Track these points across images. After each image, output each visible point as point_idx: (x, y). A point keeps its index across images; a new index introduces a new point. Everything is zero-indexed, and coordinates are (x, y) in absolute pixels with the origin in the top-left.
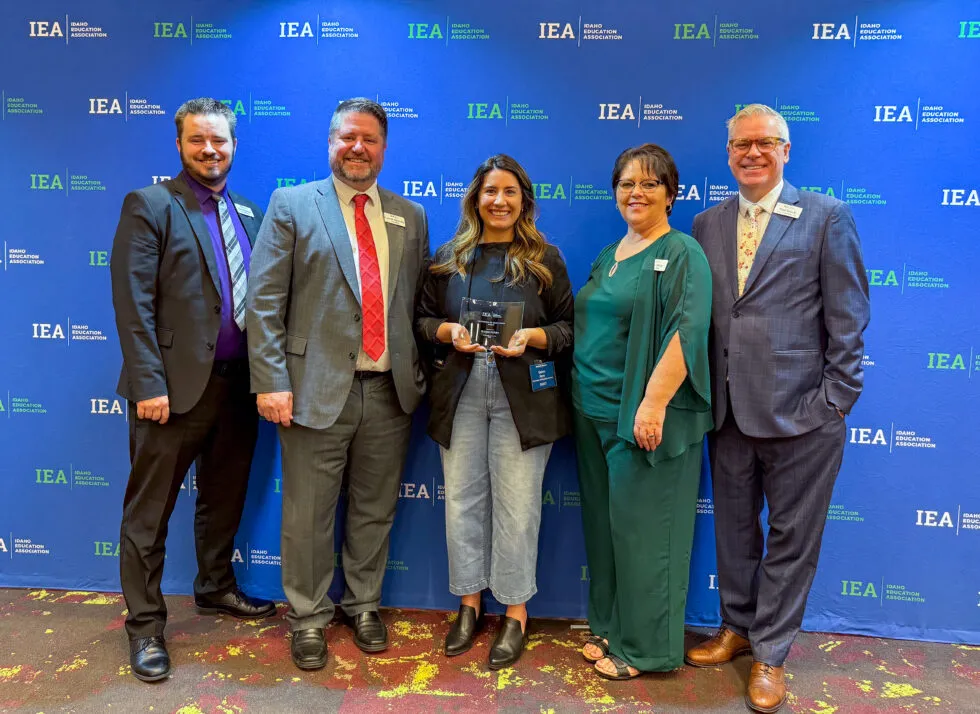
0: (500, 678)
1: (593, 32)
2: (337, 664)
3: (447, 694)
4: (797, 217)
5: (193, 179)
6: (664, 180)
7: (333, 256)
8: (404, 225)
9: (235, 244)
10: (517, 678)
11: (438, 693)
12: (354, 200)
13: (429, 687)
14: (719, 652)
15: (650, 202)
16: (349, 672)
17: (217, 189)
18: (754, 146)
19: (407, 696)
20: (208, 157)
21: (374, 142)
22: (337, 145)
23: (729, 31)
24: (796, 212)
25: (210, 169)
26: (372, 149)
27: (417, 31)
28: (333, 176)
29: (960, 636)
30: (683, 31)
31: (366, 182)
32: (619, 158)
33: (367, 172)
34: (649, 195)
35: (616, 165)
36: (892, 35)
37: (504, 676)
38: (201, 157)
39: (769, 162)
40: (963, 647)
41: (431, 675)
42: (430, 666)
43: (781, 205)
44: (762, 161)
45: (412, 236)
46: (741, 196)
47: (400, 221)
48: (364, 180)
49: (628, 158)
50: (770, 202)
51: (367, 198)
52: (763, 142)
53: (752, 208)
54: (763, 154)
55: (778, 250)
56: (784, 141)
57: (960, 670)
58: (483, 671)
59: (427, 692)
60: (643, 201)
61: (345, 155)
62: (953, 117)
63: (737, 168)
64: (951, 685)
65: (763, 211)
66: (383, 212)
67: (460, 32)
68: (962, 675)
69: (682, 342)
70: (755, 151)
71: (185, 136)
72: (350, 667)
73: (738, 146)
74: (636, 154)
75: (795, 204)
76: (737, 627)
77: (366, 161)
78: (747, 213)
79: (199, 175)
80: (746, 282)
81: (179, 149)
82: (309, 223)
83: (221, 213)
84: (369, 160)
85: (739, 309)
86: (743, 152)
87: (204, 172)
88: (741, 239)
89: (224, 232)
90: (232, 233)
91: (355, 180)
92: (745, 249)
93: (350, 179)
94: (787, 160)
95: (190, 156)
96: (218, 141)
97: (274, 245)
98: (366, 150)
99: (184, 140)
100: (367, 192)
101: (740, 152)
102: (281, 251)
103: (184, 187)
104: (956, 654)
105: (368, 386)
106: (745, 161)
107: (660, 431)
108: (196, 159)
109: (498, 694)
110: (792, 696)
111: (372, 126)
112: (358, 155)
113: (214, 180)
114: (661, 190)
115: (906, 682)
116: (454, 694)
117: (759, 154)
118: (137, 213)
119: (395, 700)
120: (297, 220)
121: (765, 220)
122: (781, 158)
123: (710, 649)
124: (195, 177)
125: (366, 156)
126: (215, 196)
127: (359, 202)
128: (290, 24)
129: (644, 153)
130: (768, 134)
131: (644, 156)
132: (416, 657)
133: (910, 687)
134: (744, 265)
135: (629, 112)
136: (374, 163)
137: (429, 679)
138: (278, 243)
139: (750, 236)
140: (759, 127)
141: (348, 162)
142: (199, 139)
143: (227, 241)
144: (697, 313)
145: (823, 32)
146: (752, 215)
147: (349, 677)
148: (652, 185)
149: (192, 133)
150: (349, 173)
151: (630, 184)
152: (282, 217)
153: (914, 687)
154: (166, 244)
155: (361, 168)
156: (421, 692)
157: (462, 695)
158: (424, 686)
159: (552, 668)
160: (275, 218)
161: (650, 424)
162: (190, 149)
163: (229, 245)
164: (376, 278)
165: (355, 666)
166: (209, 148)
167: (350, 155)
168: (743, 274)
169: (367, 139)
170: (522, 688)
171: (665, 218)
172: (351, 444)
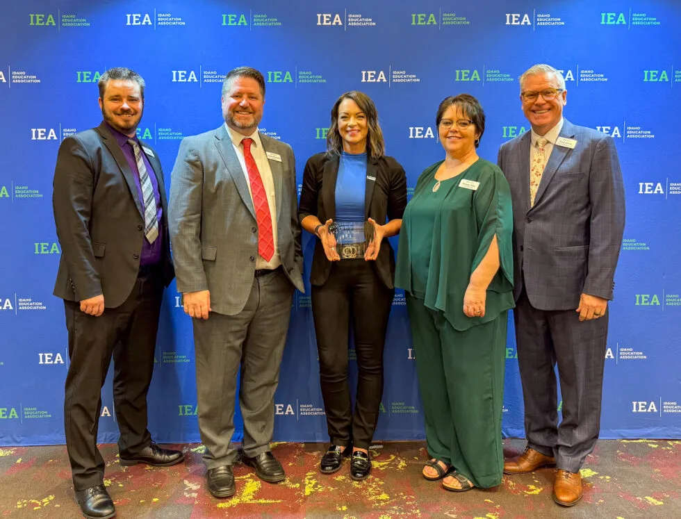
0: (307, 487)
1: (355, 20)
2: (185, 486)
3: (268, 501)
4: (573, 147)
5: (114, 129)
6: (474, 120)
7: (233, 185)
8: (280, 160)
9: (147, 178)
10: (319, 486)
11: (262, 501)
12: (242, 142)
13: (255, 498)
14: (525, 465)
15: (463, 136)
16: (195, 491)
17: (132, 136)
18: (540, 96)
19: (239, 505)
20: (124, 111)
21: (256, 98)
22: (227, 102)
23: (450, 19)
24: (572, 144)
25: (126, 121)
26: (256, 103)
27: (229, 20)
28: (225, 124)
29: (623, 434)
30: (418, 19)
31: (252, 129)
32: (442, 104)
33: (251, 122)
34: (463, 131)
35: (440, 109)
36: (558, 22)
37: (309, 485)
38: (119, 112)
39: (552, 107)
40: (624, 441)
41: (256, 489)
42: (255, 483)
43: (561, 139)
44: (547, 106)
45: (286, 168)
46: (532, 131)
47: (278, 158)
48: (249, 127)
49: (448, 104)
50: (554, 136)
51: (252, 141)
52: (547, 92)
53: (541, 140)
54: (548, 102)
55: (558, 171)
56: (562, 90)
57: (623, 457)
58: (294, 483)
59: (253, 502)
60: (458, 135)
61: (234, 109)
62: (601, 78)
63: (528, 112)
64: (616, 468)
65: (548, 142)
66: (265, 151)
67: (260, 20)
68: (624, 460)
69: (498, 241)
70: (540, 100)
71: (106, 96)
72: (195, 487)
73: (528, 96)
74: (455, 100)
75: (572, 137)
76: (539, 446)
77: (250, 113)
78: (537, 144)
79: (118, 126)
80: (536, 196)
81: (101, 107)
82: (213, 161)
83: (136, 154)
84: (253, 112)
85: (530, 216)
86: (532, 101)
87: (122, 123)
88: (533, 164)
89: (139, 168)
90: (145, 170)
91: (243, 128)
92: (535, 171)
93: (239, 127)
94: (565, 104)
95: (110, 111)
96: (131, 99)
97: (187, 179)
98: (250, 104)
99: (105, 99)
100: (251, 137)
101: (530, 101)
102: (192, 183)
103: (108, 134)
104: (619, 446)
105: (262, 281)
106: (534, 107)
107: (483, 308)
108: (115, 113)
109: (305, 498)
110: (511, 483)
111: (253, 86)
112: (244, 108)
113: (129, 129)
114: (472, 128)
115: (587, 468)
116: (273, 501)
117: (545, 102)
118: (76, 153)
119: (230, 509)
120: (203, 158)
121: (549, 149)
122: (562, 102)
123: (517, 463)
124: (115, 127)
125: (251, 110)
126: (130, 141)
127: (246, 145)
128: (134, 16)
129: (461, 100)
130: (550, 85)
131: (460, 103)
132: (244, 477)
133: (590, 470)
134: (535, 183)
135: (382, 76)
136: (257, 114)
137: (254, 492)
138: (190, 177)
139: (539, 162)
140: (545, 81)
141: (237, 114)
142: (117, 98)
143: (141, 175)
144: (506, 219)
145: (512, 19)
146: (540, 145)
147: (194, 495)
148: (465, 124)
149: (113, 94)
150: (238, 123)
151: (449, 123)
152: (193, 158)
153: (593, 470)
154: (98, 177)
155: (247, 119)
156: (249, 502)
157: (279, 501)
158: (251, 497)
159: (344, 478)
160: (187, 159)
161: (476, 303)
162: (110, 105)
163: (143, 178)
164: (264, 200)
165: (199, 487)
166: (126, 106)
167: (238, 109)
168: (534, 189)
169: (251, 96)
170: (323, 493)
171: (474, 150)
172: (249, 326)
